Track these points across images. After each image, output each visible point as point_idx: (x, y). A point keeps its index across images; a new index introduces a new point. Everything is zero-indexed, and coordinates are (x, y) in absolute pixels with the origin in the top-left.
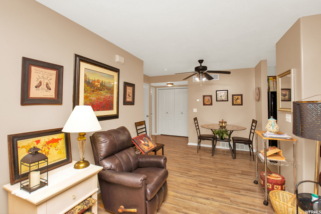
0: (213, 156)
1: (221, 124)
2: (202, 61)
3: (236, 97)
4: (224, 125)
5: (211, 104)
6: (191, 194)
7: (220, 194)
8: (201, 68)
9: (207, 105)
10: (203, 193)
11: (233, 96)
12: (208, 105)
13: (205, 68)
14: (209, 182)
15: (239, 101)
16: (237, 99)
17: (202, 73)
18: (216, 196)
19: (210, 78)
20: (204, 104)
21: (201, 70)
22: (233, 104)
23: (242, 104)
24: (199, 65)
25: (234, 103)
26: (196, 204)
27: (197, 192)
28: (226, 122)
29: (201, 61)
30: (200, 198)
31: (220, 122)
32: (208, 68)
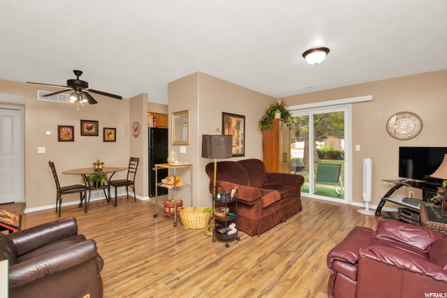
0: (86, 212)
1: (97, 167)
2: (81, 73)
3: (109, 131)
4: (101, 167)
5: (72, 140)
6: (108, 255)
7: (137, 239)
8: (78, 82)
9: (64, 141)
10: (119, 248)
11: (104, 129)
12: (67, 141)
13: (85, 85)
14: (114, 236)
15: (112, 137)
16: (110, 133)
17: (80, 90)
18: (135, 242)
19: (92, 101)
20: (60, 140)
21: (79, 85)
22: (104, 141)
23: (115, 141)
24: (75, 77)
25: (106, 139)
26: (124, 259)
27: (113, 250)
28: (102, 164)
29: (78, 73)
30: (123, 252)
31: (95, 164)
32: (89, 85)
